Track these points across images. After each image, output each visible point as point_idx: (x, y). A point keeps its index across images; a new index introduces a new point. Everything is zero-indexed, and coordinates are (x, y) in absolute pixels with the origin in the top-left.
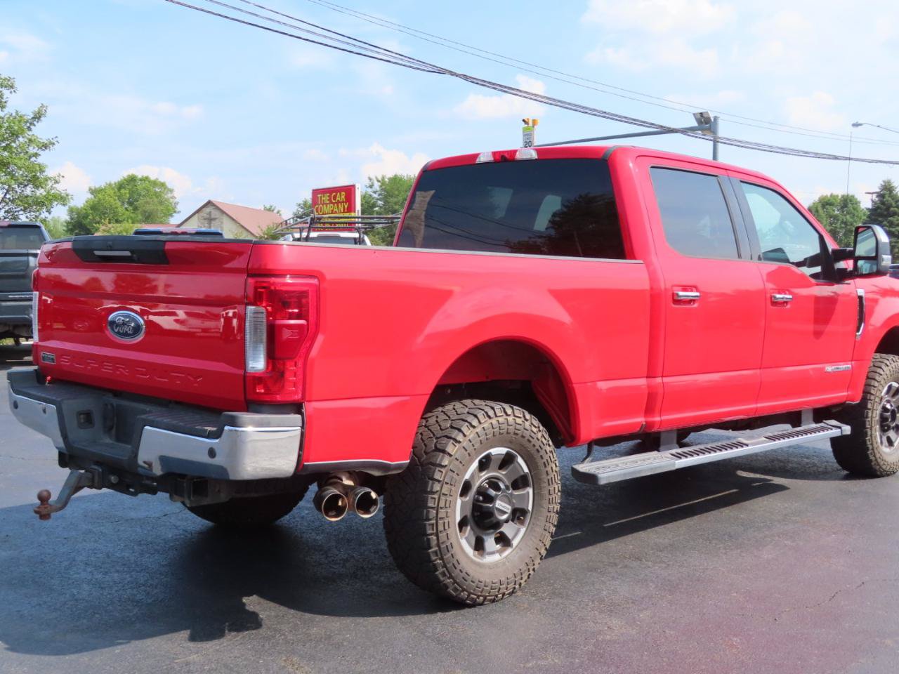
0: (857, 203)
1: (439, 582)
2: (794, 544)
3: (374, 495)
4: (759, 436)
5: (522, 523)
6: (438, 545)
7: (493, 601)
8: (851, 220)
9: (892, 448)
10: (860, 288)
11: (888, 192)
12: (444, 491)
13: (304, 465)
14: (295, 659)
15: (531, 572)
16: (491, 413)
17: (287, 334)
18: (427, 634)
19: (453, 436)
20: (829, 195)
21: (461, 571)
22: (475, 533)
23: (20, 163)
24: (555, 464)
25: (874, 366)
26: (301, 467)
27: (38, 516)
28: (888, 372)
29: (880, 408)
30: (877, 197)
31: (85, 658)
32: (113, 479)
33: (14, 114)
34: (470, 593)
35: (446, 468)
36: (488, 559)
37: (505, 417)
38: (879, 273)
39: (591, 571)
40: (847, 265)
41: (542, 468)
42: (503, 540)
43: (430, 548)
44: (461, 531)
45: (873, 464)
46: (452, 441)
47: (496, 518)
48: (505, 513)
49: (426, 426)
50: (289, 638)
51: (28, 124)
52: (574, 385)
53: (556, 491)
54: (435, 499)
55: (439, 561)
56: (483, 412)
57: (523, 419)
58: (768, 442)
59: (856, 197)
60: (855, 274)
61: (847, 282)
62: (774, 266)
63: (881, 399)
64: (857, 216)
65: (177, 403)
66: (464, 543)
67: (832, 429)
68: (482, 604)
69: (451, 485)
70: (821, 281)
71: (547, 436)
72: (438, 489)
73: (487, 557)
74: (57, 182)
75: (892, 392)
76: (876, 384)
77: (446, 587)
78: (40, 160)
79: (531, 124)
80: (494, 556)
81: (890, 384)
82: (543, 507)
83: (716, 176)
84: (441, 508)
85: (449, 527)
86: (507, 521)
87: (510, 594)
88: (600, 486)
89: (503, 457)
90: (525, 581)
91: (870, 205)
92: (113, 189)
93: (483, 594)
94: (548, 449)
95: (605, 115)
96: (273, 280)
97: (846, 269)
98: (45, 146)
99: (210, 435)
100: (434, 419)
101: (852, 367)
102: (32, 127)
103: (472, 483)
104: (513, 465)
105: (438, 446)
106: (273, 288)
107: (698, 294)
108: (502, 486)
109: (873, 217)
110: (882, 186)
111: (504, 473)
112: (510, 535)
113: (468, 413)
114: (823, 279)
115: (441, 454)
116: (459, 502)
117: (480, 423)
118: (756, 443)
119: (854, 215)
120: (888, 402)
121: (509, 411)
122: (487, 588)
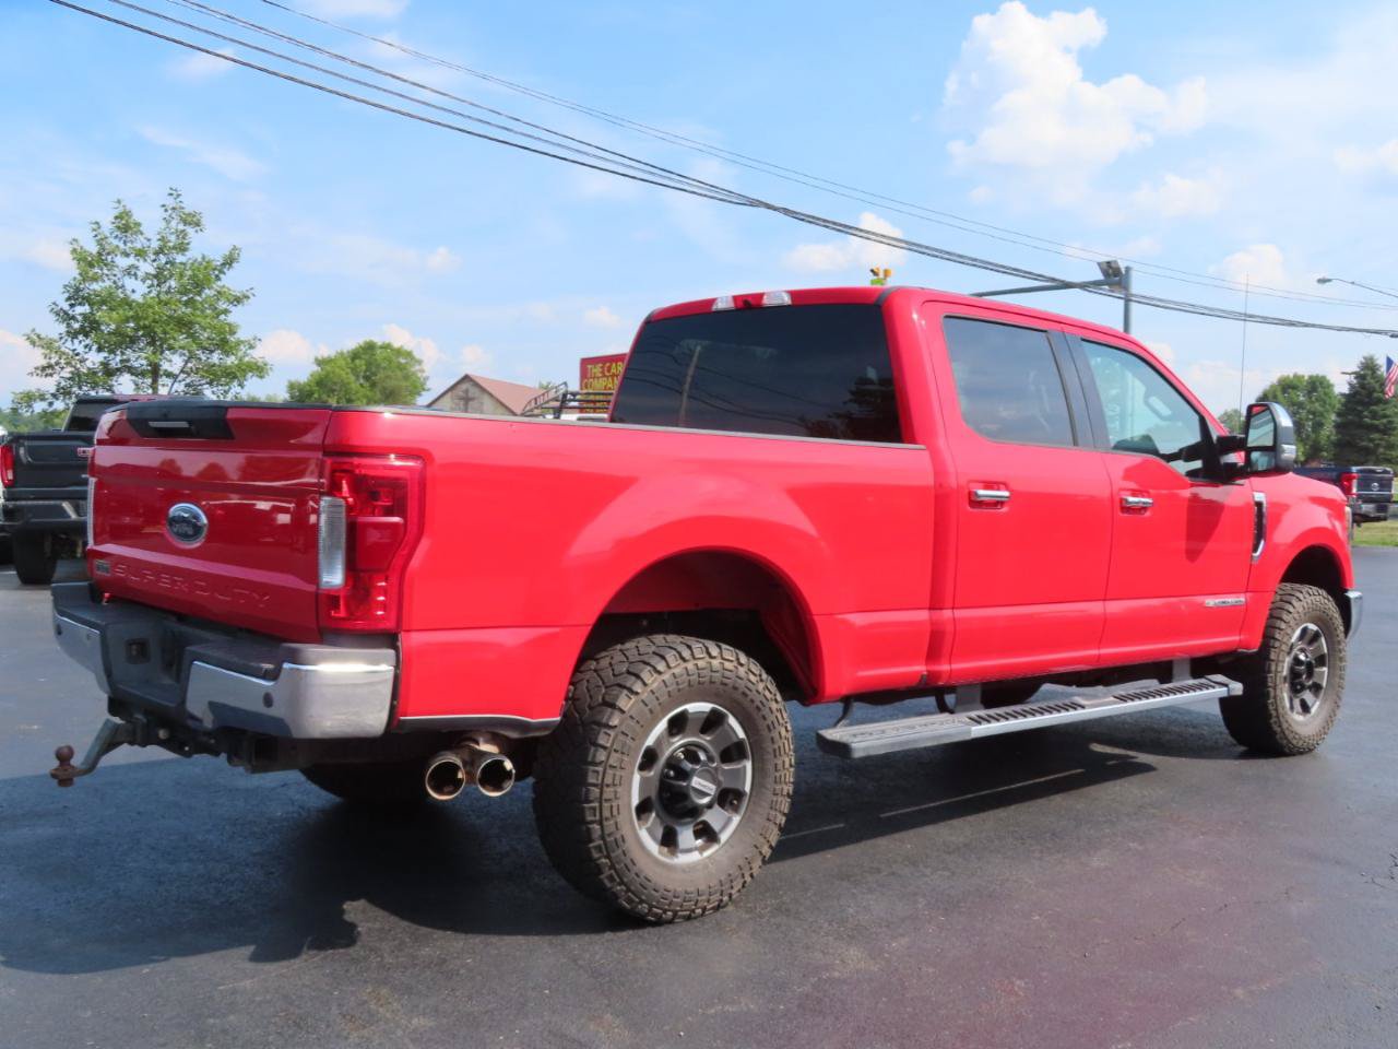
0: (1330, 386)
1: (605, 889)
2: (1140, 848)
3: (508, 765)
4: (1105, 696)
5: (736, 809)
6: (603, 837)
7: (688, 918)
8: (1321, 409)
9: (1308, 716)
10: (1258, 491)
11: (1370, 372)
12: (611, 762)
13: (400, 721)
14: (384, 991)
15: (748, 879)
16: (686, 654)
17: (374, 537)
18: (580, 962)
19: (628, 685)
20: (1291, 376)
21: (637, 875)
22: (662, 821)
23: (203, 322)
24: (786, 728)
25: (1282, 600)
26: (395, 723)
27: (56, 781)
28: (1301, 610)
29: (1288, 660)
30: (1355, 378)
31: (98, 979)
32: (162, 734)
33: (200, 260)
34: (651, 907)
35: (617, 729)
36: (682, 859)
37: (708, 659)
38: (1278, 469)
39: (843, 879)
40: (1236, 458)
41: (765, 732)
42: (707, 833)
43: (591, 841)
44: (639, 818)
45: (1278, 737)
46: (625, 692)
47: (693, 802)
48: (707, 795)
49: (595, 671)
50: (386, 961)
51: (217, 272)
52: (816, 618)
53: (787, 765)
54: (597, 772)
55: (604, 860)
56: (674, 652)
57: (735, 663)
58: (1115, 703)
59: (1328, 378)
60: (1248, 471)
61: (1238, 482)
62: (1136, 458)
63: (1291, 648)
64: (1330, 405)
65: (249, 631)
66: (644, 835)
67: (1214, 687)
68: (671, 922)
69: (623, 753)
70: (1199, 480)
71: (773, 688)
72: (603, 758)
73: (680, 855)
74: (251, 347)
75: (1308, 637)
76: (1283, 626)
77: (616, 896)
78: (231, 318)
79: (881, 275)
80: (692, 855)
81: (1305, 625)
82: (767, 789)
83: (1045, 331)
84: (608, 786)
85: (619, 813)
86: (710, 806)
87: (717, 908)
88: (855, 759)
89: (705, 715)
90: (739, 891)
91: (1345, 389)
92: (345, 359)
93: (672, 908)
94: (774, 706)
95: (975, 263)
96: (356, 460)
97: (1236, 464)
98: (238, 300)
99: (265, 676)
100: (608, 660)
101: (1246, 602)
102: (222, 276)
103: (658, 751)
104: (720, 729)
105: (607, 698)
106: (357, 471)
107: (1006, 494)
108: (703, 757)
109: (1349, 405)
110: (1362, 363)
111: (708, 738)
112: (716, 826)
113: (654, 653)
114: (1204, 477)
115: (609, 710)
116: (637, 778)
117: (669, 667)
118: (1099, 705)
119: (1325, 403)
120: (1302, 650)
121: (715, 651)
122: (679, 900)
